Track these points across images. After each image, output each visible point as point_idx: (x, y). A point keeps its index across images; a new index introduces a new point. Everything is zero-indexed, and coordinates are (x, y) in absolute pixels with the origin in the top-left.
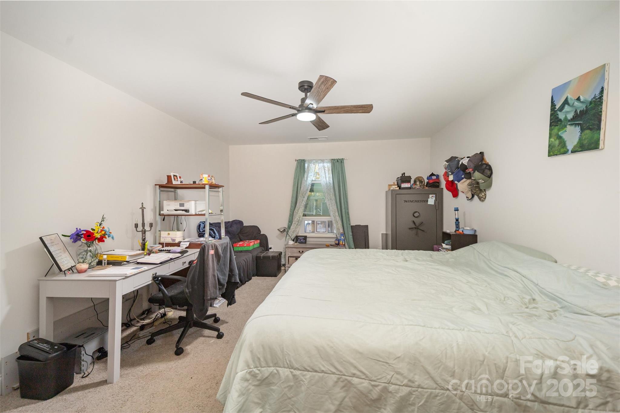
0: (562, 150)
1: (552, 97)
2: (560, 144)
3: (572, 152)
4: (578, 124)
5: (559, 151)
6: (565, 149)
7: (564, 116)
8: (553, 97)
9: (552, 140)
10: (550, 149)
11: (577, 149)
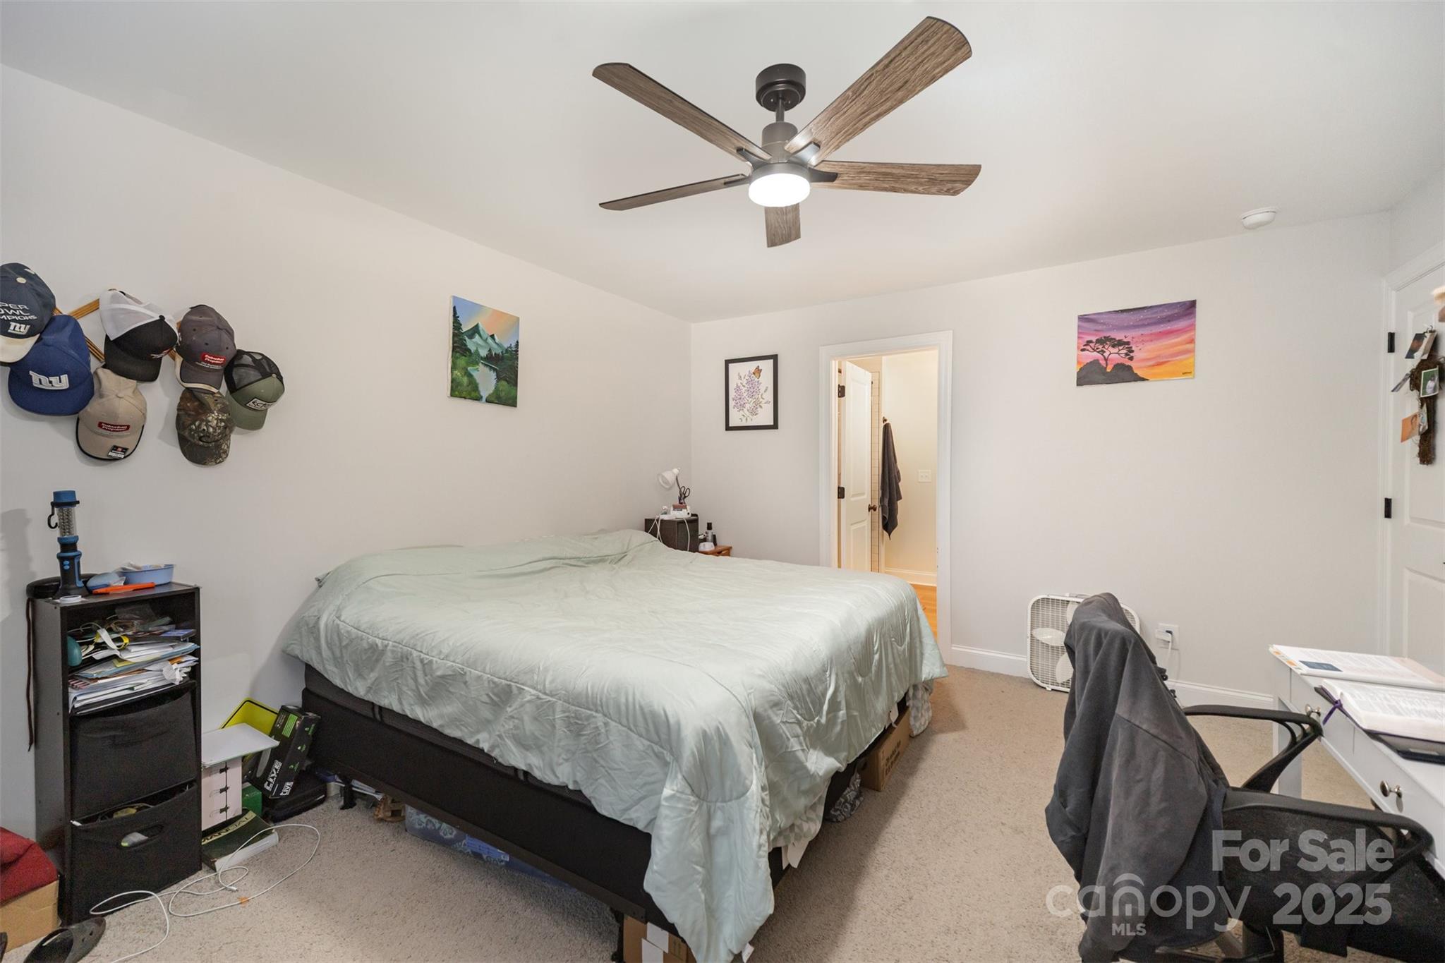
0: (473, 394)
1: (454, 308)
2: (470, 384)
3: (487, 401)
4: (494, 370)
5: (470, 395)
6: (477, 394)
7: (475, 348)
8: (457, 309)
9: (456, 372)
10: (454, 387)
11: (493, 399)
